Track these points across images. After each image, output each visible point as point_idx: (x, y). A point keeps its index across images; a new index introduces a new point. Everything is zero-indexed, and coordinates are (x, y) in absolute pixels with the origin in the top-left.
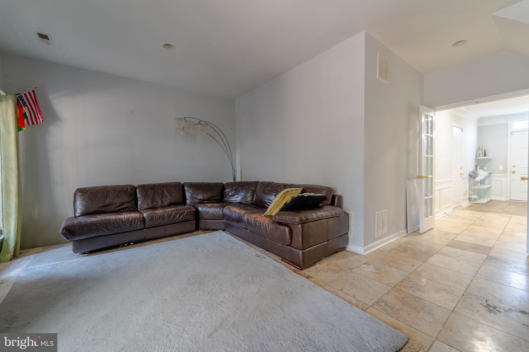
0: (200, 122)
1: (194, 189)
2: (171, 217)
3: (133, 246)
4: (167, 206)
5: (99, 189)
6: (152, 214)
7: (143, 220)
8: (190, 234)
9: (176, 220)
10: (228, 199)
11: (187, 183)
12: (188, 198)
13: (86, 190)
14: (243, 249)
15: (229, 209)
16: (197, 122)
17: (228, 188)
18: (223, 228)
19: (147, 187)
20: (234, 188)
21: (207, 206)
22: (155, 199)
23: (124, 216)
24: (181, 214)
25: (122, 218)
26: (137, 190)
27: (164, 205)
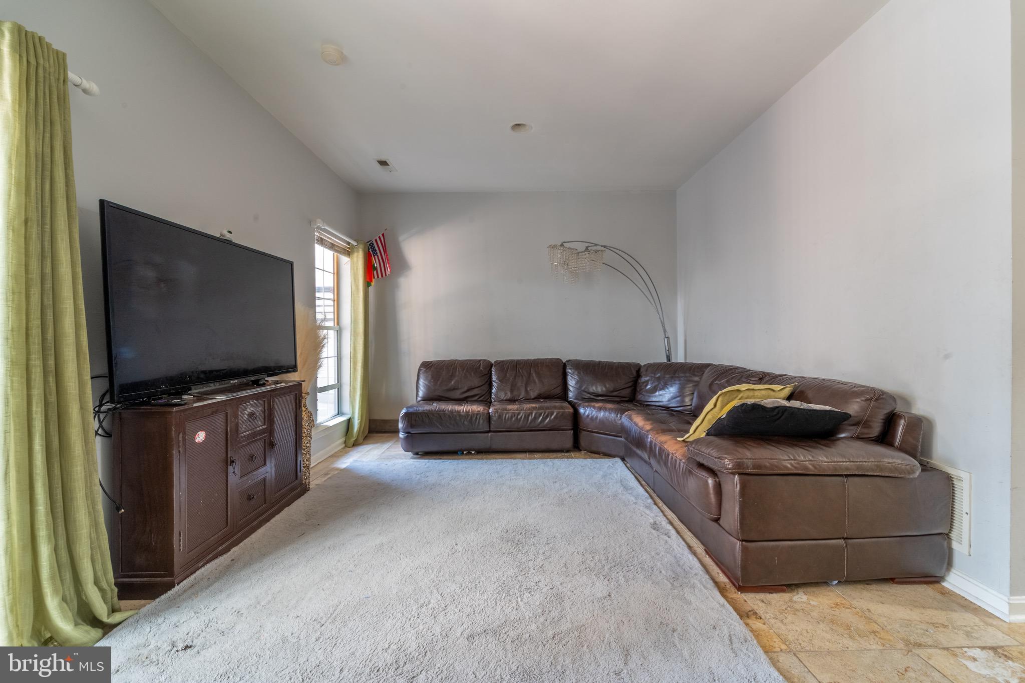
0: (589, 247)
1: (582, 373)
2: (530, 418)
3: (473, 457)
4: (534, 399)
5: (445, 364)
6: (501, 410)
7: (488, 417)
8: (563, 454)
9: (539, 425)
10: (643, 398)
11: (572, 360)
12: (571, 389)
13: (430, 365)
14: (635, 503)
15: (630, 418)
16: (581, 247)
17: (647, 376)
18: (622, 454)
19: (507, 365)
20: (657, 376)
21: (594, 407)
22: (516, 385)
23: (464, 408)
24: (547, 417)
25: (460, 410)
26: (493, 369)
27: (528, 397)
